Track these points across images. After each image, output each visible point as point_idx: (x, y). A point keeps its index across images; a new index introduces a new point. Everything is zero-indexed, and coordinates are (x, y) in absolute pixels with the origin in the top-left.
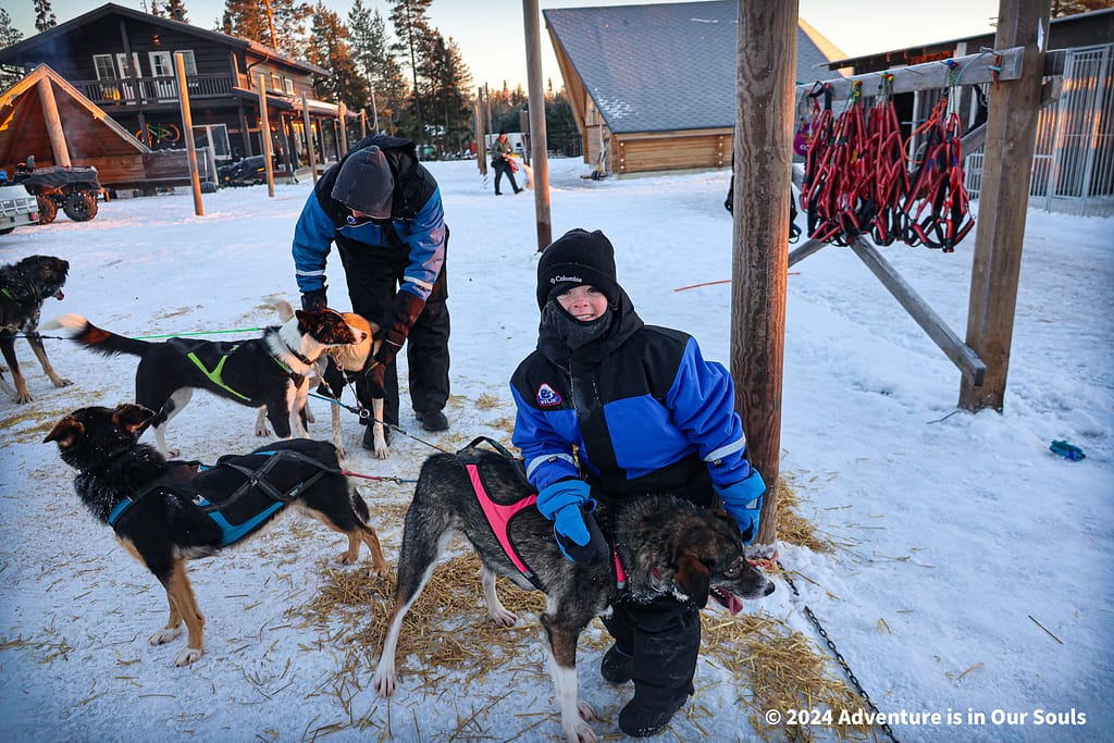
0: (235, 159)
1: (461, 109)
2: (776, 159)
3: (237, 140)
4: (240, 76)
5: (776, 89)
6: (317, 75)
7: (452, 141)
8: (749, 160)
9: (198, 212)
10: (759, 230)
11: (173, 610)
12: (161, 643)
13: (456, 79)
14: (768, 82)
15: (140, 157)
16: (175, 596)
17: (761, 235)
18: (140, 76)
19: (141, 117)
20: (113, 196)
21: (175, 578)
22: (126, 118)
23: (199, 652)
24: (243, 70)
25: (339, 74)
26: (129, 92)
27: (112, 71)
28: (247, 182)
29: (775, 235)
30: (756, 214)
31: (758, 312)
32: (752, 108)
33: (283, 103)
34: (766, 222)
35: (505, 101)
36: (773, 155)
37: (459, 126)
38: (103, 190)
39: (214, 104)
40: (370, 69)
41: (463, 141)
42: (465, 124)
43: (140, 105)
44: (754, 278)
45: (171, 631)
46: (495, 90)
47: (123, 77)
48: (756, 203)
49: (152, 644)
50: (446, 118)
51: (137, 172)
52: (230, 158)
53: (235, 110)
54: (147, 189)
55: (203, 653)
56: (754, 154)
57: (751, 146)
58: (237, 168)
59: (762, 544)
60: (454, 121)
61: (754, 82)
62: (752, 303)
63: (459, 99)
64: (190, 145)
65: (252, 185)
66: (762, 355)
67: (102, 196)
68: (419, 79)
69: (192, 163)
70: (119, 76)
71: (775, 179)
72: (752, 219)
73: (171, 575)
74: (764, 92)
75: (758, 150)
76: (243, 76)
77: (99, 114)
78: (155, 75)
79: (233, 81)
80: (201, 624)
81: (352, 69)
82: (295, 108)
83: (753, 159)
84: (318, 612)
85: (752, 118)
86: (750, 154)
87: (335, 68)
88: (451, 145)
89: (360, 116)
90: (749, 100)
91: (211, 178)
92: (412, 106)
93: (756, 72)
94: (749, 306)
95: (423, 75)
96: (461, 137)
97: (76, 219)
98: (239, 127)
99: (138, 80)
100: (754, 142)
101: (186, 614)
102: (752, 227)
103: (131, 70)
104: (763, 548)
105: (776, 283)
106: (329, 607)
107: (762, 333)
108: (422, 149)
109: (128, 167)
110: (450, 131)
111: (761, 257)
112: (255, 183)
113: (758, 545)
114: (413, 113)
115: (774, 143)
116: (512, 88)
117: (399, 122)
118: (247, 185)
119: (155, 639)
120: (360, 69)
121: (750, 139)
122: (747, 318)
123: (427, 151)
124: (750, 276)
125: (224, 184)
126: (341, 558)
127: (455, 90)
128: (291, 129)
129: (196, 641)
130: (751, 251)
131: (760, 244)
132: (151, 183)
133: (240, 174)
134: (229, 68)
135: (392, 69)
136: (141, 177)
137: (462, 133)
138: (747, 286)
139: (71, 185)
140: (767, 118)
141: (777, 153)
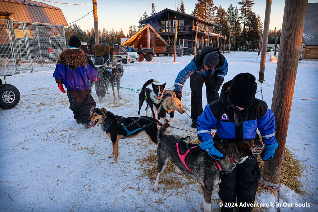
0: (189, 48)
1: (257, 36)
2: (290, 57)
3: (190, 43)
4: (194, 26)
5: (293, 34)
6: (215, 26)
7: (253, 46)
8: (281, 57)
9: (174, 61)
10: (282, 80)
11: (113, 151)
12: (110, 157)
13: (257, 27)
14: (290, 32)
15: (166, 47)
16: (115, 147)
17: (282, 82)
18: (170, 26)
19: (168, 37)
20: (158, 56)
21: (116, 143)
22: (165, 37)
23: (115, 162)
24: (195, 25)
25: (222, 25)
26: (167, 30)
27: (164, 25)
28: (190, 54)
29: (287, 82)
30: (281, 75)
31: (278, 107)
32: (284, 40)
33: (204, 34)
34: (285, 78)
35: (275, 34)
36: (290, 56)
37: (256, 41)
38: (156, 54)
39: (186, 33)
40: (231, 24)
41: (256, 46)
42: (258, 41)
43: (169, 34)
44: (278, 95)
45: (112, 155)
46: (271, 30)
47: (166, 27)
48: (282, 71)
49: (108, 157)
50: (252, 39)
51: (164, 50)
52: (187, 48)
53: (190, 35)
54: (166, 55)
55: (116, 162)
56: (283, 55)
57: (282, 52)
58: (188, 50)
59: (272, 183)
60: (254, 40)
61: (285, 32)
62: (277, 103)
63: (257, 33)
64: (175, 44)
65: (191, 55)
66: (278, 121)
67: (155, 56)
68: (246, 27)
69: (175, 49)
70: (165, 26)
71: (289, 64)
72: (280, 76)
73: (115, 142)
74: (288, 35)
75: (284, 54)
76: (195, 26)
77: (158, 36)
78: (174, 26)
79: (192, 28)
80: (118, 156)
81: (226, 24)
82: (206, 35)
83: (282, 57)
84: (143, 162)
85: (284, 44)
86: (282, 55)
87: (221, 24)
88: (252, 47)
89: (225, 37)
90: (283, 38)
91: (181, 53)
92: (242, 35)
93: (286, 28)
94: (276, 105)
95: (247, 26)
96: (256, 45)
97: (148, 61)
98: (191, 40)
99: (169, 27)
100: (283, 51)
101: (116, 153)
102: (280, 79)
103: (168, 25)
104: (272, 185)
105: (286, 98)
106: (146, 161)
107: (279, 114)
108: (243, 48)
109: (162, 49)
110: (252, 43)
111: (281, 89)
112: (192, 55)
113: (270, 183)
114: (242, 37)
115: (290, 52)
116: (277, 30)
117: (237, 39)
118: (190, 55)
119: (109, 156)
120: (229, 24)
121: (282, 50)
122: (275, 108)
123: (244, 48)
124: (277, 95)
125: (184, 54)
126: (155, 151)
127: (256, 30)
128: (204, 41)
129: (116, 160)
130: (278, 87)
131: (282, 85)
132: (167, 53)
133: (189, 52)
134: (191, 24)
135: (238, 24)
136: (165, 51)
137: (256, 43)
138: (276, 98)
139: (148, 52)
140: (288, 43)
141: (291, 56)
